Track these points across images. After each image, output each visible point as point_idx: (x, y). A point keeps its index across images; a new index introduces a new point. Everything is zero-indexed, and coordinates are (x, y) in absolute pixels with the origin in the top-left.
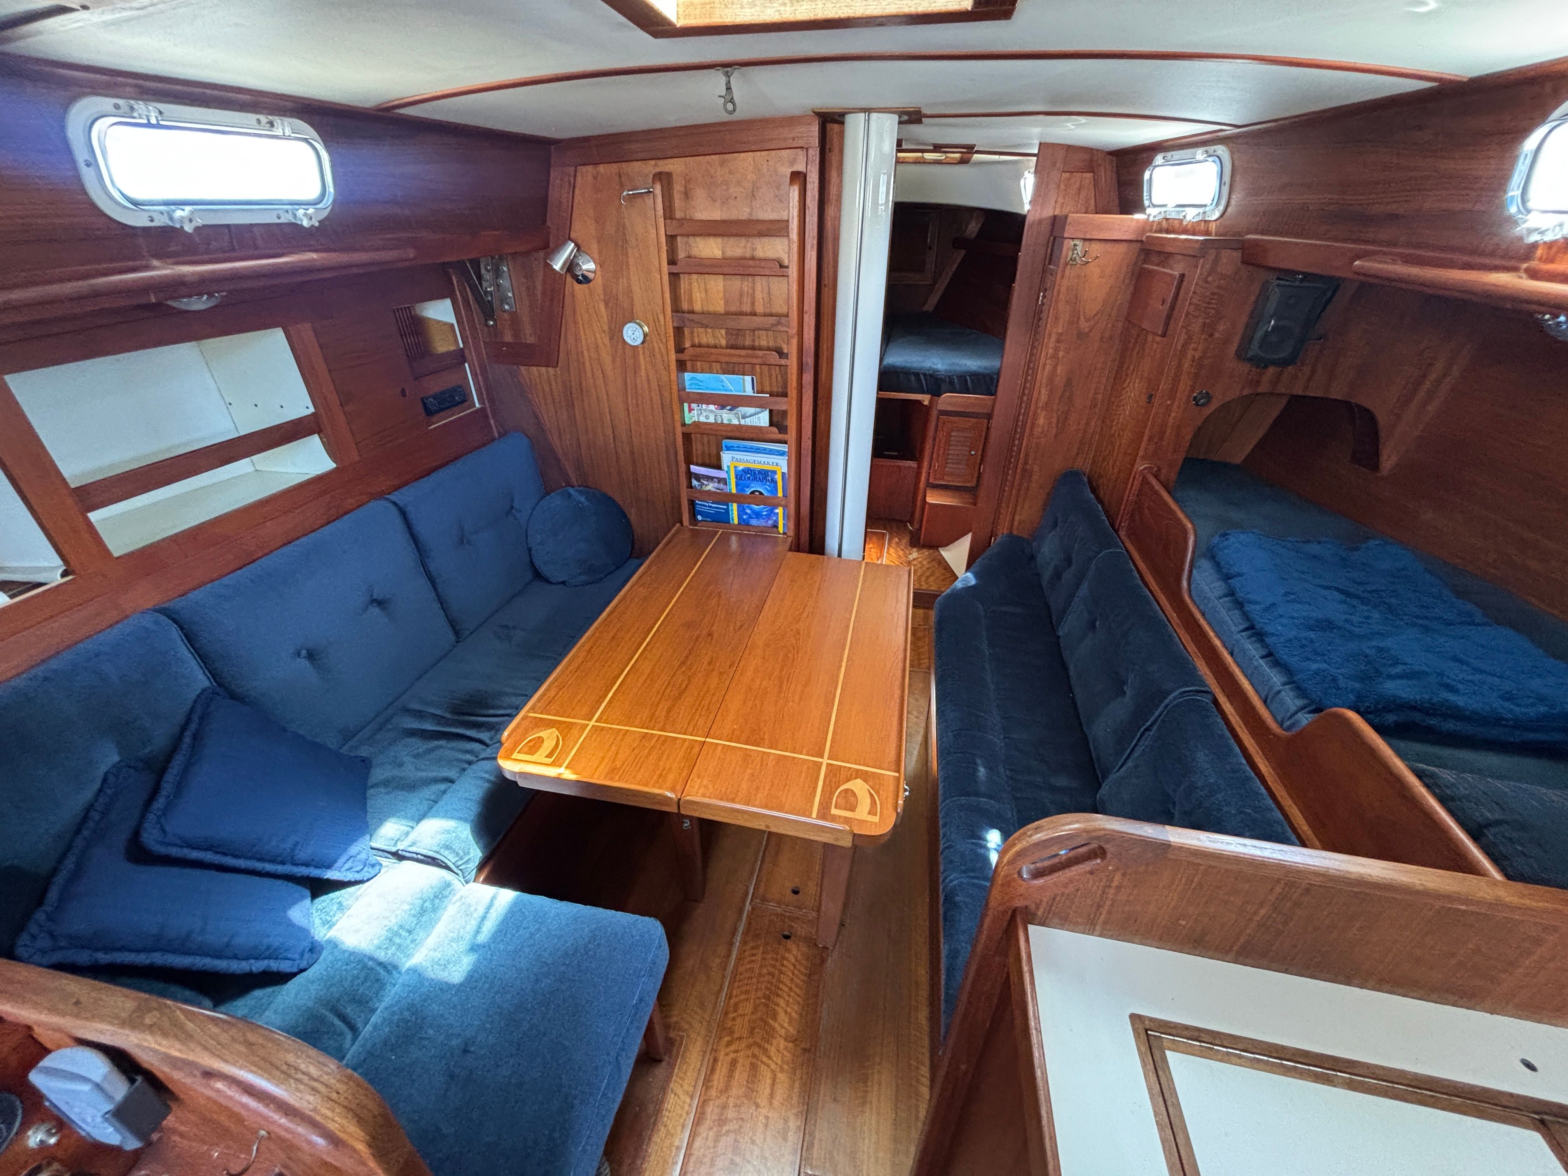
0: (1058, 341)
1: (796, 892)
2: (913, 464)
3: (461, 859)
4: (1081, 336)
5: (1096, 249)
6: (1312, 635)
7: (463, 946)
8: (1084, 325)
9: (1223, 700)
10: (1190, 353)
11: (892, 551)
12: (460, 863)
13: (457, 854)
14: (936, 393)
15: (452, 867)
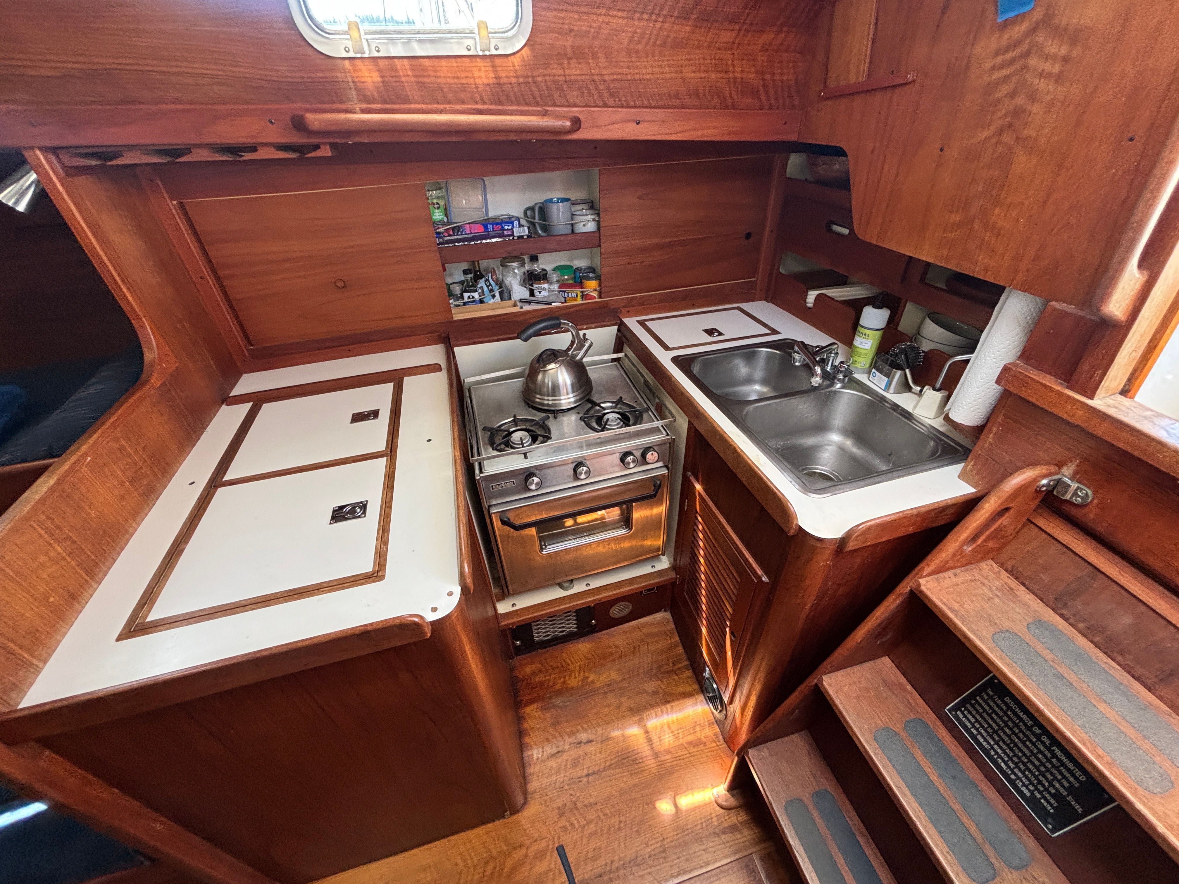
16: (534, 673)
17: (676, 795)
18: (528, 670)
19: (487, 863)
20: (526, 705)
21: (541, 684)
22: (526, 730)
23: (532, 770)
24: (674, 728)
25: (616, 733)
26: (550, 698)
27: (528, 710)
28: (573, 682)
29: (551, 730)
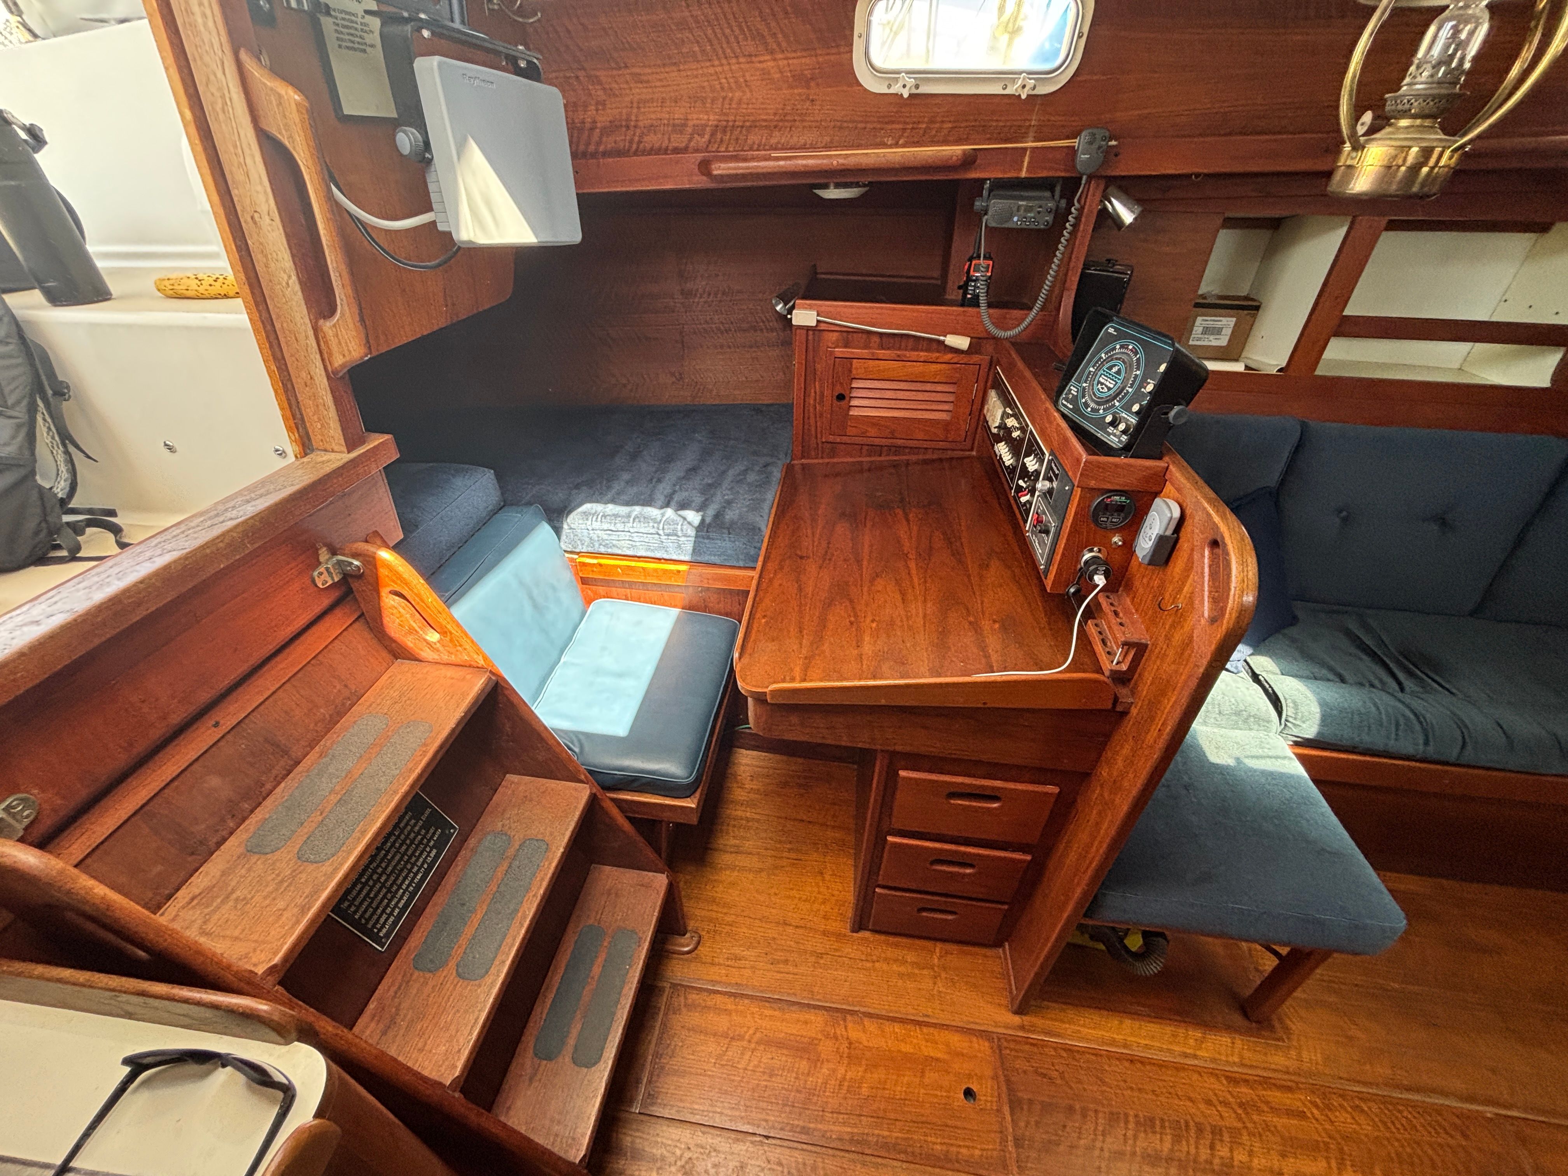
3: (1295, 719)
7: (1237, 753)
12: (1290, 719)
13: (1296, 714)
15: (1284, 716)
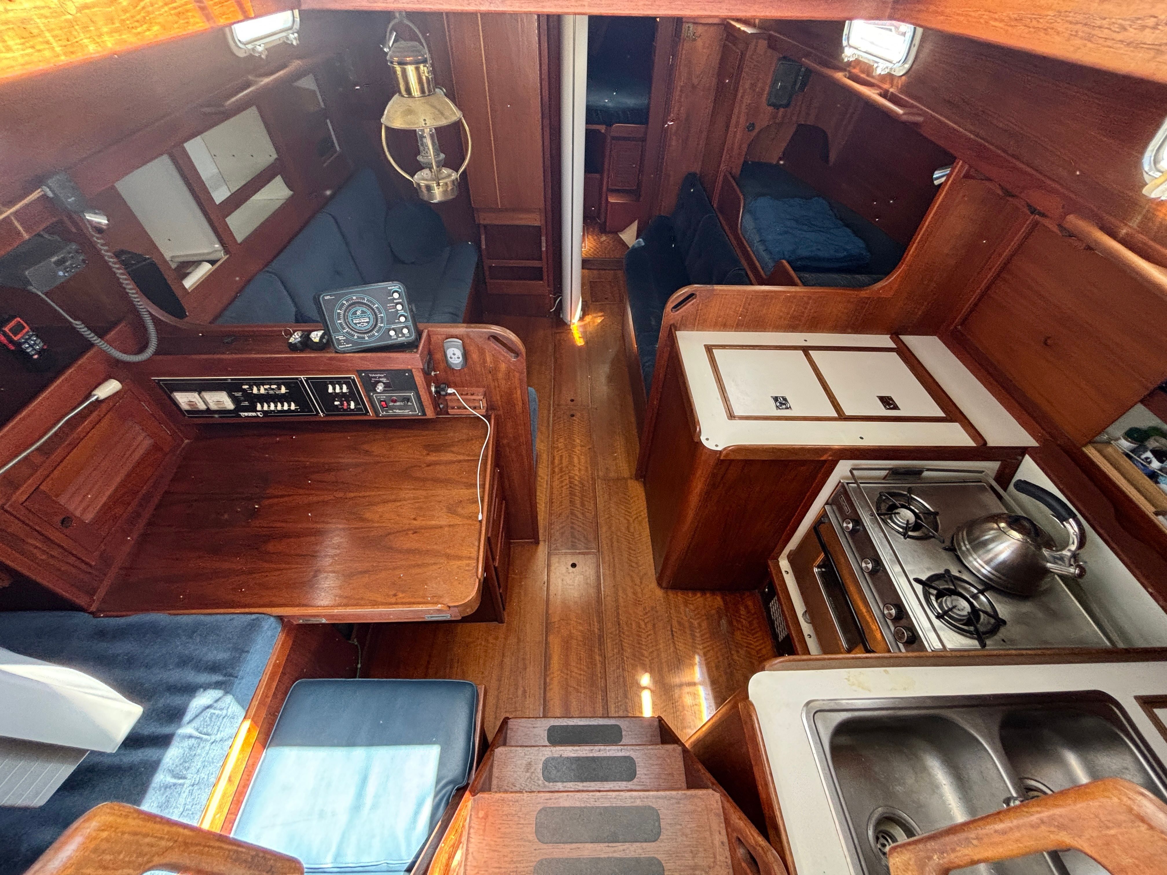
0: (681, 91)
1: (572, 400)
2: (597, 176)
4: (694, 87)
5: (700, 29)
6: (780, 237)
8: (695, 81)
9: (749, 273)
10: (745, 101)
11: (590, 237)
14: (609, 125)
16: (746, 607)
17: (652, 691)
18: (750, 603)
19: (637, 563)
20: (723, 598)
21: (738, 611)
22: (705, 594)
23: (679, 594)
24: (696, 708)
25: (697, 659)
26: (727, 616)
27: (719, 598)
28: (738, 635)
29: (703, 612)
